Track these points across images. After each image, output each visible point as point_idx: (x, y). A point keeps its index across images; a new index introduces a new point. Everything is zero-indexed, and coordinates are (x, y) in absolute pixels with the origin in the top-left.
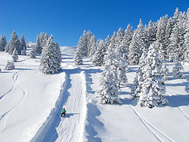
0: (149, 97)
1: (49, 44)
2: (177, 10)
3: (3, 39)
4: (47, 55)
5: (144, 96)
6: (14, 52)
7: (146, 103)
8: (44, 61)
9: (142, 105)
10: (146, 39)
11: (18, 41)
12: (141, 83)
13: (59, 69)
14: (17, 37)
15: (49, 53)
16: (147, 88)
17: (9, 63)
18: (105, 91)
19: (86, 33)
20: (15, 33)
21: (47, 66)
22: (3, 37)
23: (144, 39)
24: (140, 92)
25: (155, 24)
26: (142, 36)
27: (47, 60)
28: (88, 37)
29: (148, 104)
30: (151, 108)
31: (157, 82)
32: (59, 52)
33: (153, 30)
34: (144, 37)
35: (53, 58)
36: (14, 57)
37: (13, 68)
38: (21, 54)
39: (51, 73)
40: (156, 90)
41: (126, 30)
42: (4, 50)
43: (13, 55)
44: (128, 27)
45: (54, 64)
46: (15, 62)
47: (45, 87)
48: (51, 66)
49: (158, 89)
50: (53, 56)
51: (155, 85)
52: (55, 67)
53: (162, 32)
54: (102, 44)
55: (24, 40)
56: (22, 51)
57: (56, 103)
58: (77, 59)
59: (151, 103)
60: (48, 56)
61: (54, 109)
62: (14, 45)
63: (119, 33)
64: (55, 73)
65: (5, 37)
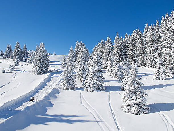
0: (91, 85)
1: (40, 52)
2: (147, 25)
3: (9, 48)
4: (38, 60)
5: (88, 85)
6: (16, 58)
7: (89, 88)
8: (36, 65)
9: (87, 90)
10: (121, 49)
11: (20, 50)
12: (88, 76)
13: (46, 71)
14: (20, 47)
15: (39, 59)
16: (91, 80)
17: (11, 66)
18: (65, 82)
19: (78, 43)
20: (18, 43)
21: (38, 68)
22: (9, 46)
23: (120, 48)
24: (87, 82)
25: (129, 36)
26: (118, 46)
27: (38, 64)
28: (80, 47)
29: (90, 90)
30: (92, 92)
31: (97, 76)
32: (47, 59)
33: (127, 41)
34: (120, 47)
35: (42, 62)
36: (16, 63)
37: (14, 70)
38: (23, 60)
39: (40, 73)
40: (96, 81)
41: (106, 41)
42: (10, 57)
43: (15, 61)
44: (107, 39)
45: (43, 67)
46: (17, 66)
47: (33, 81)
48: (41, 68)
49: (97, 80)
50: (43, 61)
51: (95, 78)
52: (43, 69)
53: (133, 43)
54: (82, 53)
55: (26, 49)
56: (23, 58)
57: (35, 88)
58: (63, 64)
59: (92, 89)
60: (39, 62)
61: (33, 90)
62: (18, 53)
63: (101, 43)
64: (44, 73)
65: (10, 47)
